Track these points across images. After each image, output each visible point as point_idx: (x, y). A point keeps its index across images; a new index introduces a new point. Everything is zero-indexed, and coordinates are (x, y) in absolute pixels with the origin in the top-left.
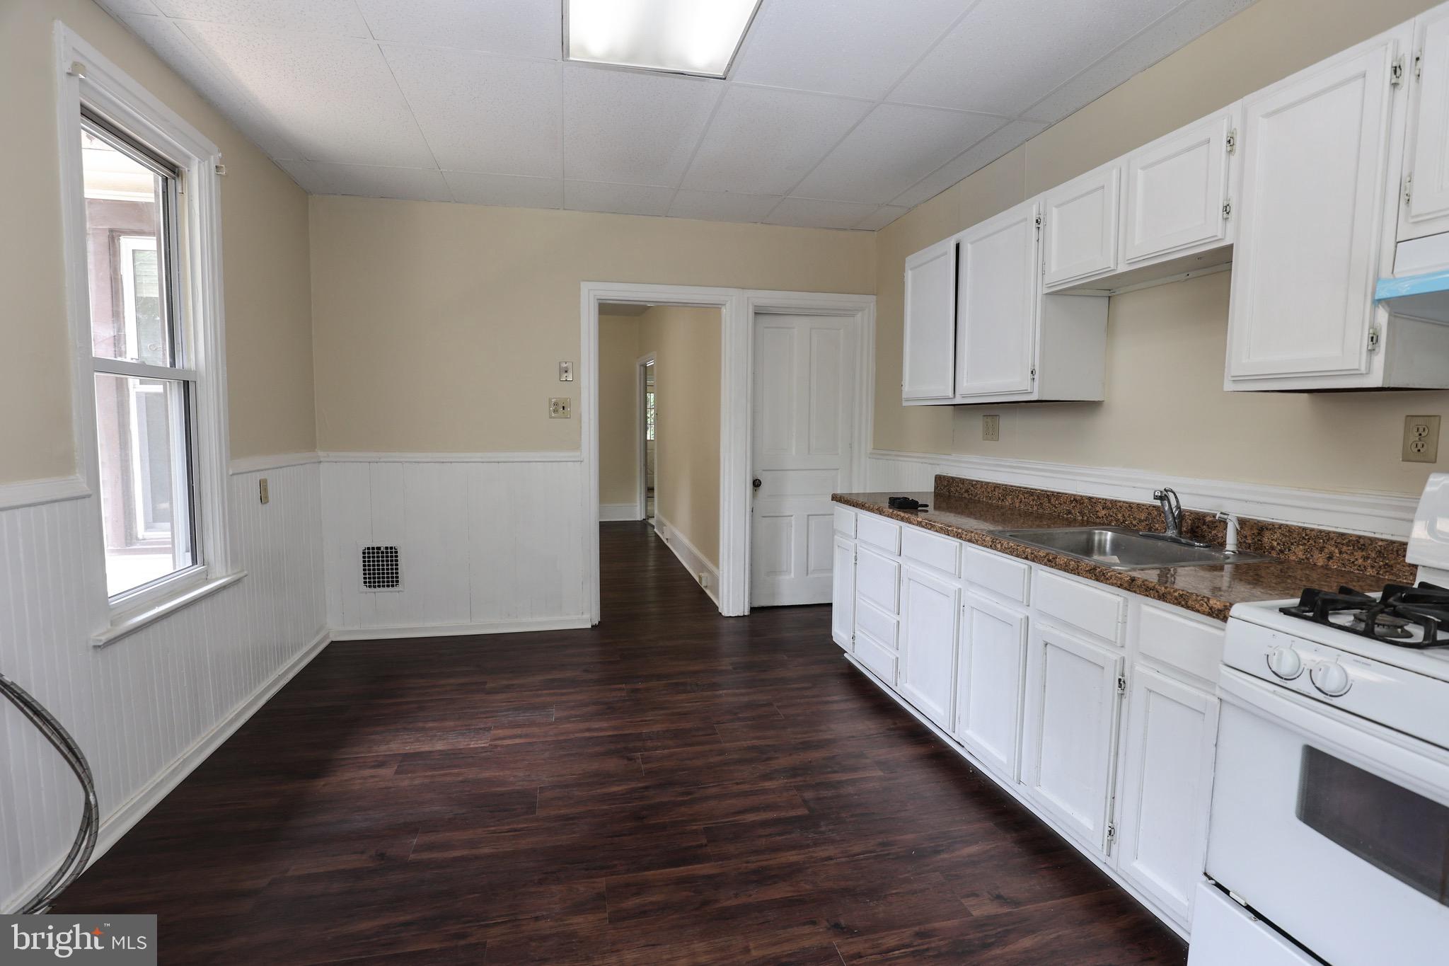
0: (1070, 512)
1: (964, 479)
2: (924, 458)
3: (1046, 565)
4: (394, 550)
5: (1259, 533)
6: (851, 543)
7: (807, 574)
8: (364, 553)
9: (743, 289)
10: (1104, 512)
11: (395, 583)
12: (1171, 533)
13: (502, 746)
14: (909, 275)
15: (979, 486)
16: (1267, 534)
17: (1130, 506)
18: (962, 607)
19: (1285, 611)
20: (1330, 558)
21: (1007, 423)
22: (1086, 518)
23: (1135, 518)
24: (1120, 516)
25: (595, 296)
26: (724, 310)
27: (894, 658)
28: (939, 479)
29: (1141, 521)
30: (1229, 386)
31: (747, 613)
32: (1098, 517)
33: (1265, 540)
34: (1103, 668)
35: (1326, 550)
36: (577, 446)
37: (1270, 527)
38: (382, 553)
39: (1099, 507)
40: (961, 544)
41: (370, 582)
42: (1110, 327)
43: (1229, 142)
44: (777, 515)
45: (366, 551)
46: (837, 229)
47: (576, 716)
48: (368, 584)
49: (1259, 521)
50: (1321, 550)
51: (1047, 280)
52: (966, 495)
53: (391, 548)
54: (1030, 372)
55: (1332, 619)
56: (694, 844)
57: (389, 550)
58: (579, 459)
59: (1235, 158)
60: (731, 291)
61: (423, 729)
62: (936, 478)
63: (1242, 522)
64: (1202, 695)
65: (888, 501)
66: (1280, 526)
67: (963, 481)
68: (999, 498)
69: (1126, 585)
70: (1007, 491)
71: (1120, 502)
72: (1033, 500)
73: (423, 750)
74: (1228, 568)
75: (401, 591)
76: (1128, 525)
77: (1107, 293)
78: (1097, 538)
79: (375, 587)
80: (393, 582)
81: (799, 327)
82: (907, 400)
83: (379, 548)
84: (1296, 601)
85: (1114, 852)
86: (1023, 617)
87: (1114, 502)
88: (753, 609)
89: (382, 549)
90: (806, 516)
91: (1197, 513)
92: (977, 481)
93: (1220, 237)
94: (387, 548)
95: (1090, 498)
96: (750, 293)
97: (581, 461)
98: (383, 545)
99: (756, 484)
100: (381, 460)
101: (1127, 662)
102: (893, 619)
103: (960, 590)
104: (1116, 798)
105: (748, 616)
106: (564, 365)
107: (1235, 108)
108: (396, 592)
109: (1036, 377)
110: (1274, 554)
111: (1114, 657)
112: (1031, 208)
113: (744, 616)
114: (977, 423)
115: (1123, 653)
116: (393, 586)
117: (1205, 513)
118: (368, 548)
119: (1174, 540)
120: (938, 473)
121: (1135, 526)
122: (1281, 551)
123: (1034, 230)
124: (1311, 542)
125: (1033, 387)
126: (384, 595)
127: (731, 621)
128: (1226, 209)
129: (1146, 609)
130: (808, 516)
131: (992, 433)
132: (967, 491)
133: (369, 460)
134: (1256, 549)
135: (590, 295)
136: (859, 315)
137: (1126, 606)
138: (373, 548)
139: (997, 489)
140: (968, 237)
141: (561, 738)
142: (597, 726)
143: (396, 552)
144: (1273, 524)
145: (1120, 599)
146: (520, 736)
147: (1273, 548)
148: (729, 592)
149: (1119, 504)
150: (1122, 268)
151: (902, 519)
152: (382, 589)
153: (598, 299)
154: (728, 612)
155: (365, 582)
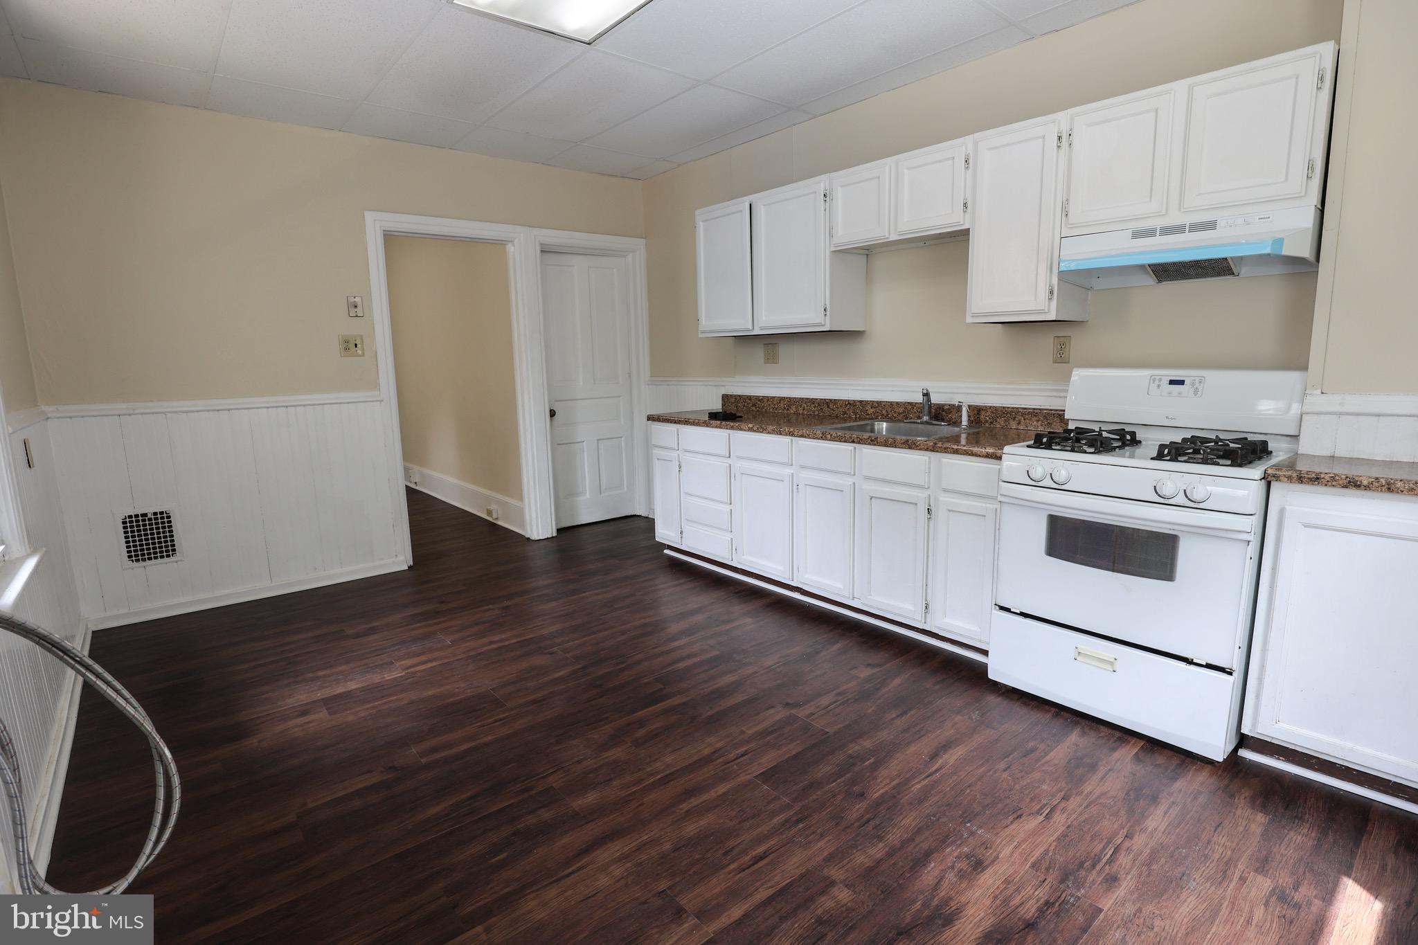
0: (845, 413)
1: (750, 396)
2: (708, 381)
3: (869, 444)
4: (165, 515)
5: (978, 414)
6: (674, 454)
7: (601, 493)
8: (124, 523)
9: (530, 226)
10: (872, 410)
11: (171, 553)
12: (926, 418)
13: (420, 671)
14: (701, 226)
15: (765, 400)
16: (983, 413)
17: (891, 404)
18: (795, 487)
19: (1028, 446)
20: (1019, 423)
21: (784, 349)
22: (858, 416)
23: (895, 412)
24: (884, 412)
25: (381, 227)
26: (510, 249)
27: (730, 539)
28: (726, 398)
29: (899, 414)
30: (969, 320)
31: (555, 534)
32: (868, 414)
33: (982, 417)
34: (916, 504)
35: (1017, 419)
36: (376, 386)
37: (984, 408)
38: (150, 519)
39: (868, 407)
40: (792, 441)
41: (136, 556)
42: (869, 278)
43: (966, 161)
44: (571, 441)
45: (128, 520)
46: (609, 175)
47: (469, 636)
48: (134, 558)
49: (977, 406)
50: (1014, 419)
51: (836, 240)
52: (754, 408)
53: (162, 513)
54: (823, 310)
55: (1053, 447)
56: (655, 690)
57: (159, 516)
58: (379, 399)
59: (970, 172)
60: (519, 228)
61: (317, 678)
62: (723, 397)
63: (969, 406)
64: (984, 505)
65: (708, 415)
66: (990, 407)
67: (750, 398)
68: (785, 408)
69: (930, 448)
70: (791, 401)
71: (884, 402)
72: (815, 407)
73: (338, 692)
74: (964, 436)
75: (181, 561)
76: (890, 418)
77: (867, 252)
78: (876, 428)
79: (144, 560)
80: (167, 551)
81: (578, 265)
82: (704, 332)
83: (145, 515)
84: (1032, 442)
85: (928, 620)
86: (851, 483)
87: (879, 403)
88: (559, 530)
89: (149, 516)
90: (596, 441)
91: (938, 404)
93: (962, 223)
94: (155, 514)
95: (861, 401)
96: (536, 231)
97: (381, 401)
98: (150, 510)
99: (552, 414)
100: (137, 411)
101: (931, 497)
102: (727, 508)
103: (792, 474)
104: (928, 586)
105: (556, 536)
106: (352, 299)
107: (969, 139)
108: (173, 562)
109: (828, 313)
110: (987, 425)
111: (925, 495)
112: (821, 183)
113: (553, 537)
114: (759, 351)
115: (929, 492)
116: (168, 556)
117: (942, 404)
118: (130, 517)
119: (927, 423)
120: (724, 392)
121: (895, 418)
122: (992, 423)
123: (823, 202)
124: (1008, 415)
125: (825, 321)
126: (157, 568)
127: (542, 544)
128: (965, 205)
129: (944, 460)
130: (598, 440)
131: (771, 358)
132: (754, 405)
133: (117, 413)
134: (976, 423)
135: (374, 225)
136: (630, 257)
137: (930, 462)
138: (137, 516)
139: (782, 402)
140: (761, 200)
141: (472, 653)
142: (497, 639)
143: (169, 517)
144: (986, 407)
145: (927, 458)
146: (431, 661)
147: (987, 421)
148: (537, 517)
149: (883, 403)
150: (894, 237)
151: (732, 428)
152: (153, 561)
153: (384, 231)
154: (538, 536)
155: (130, 557)
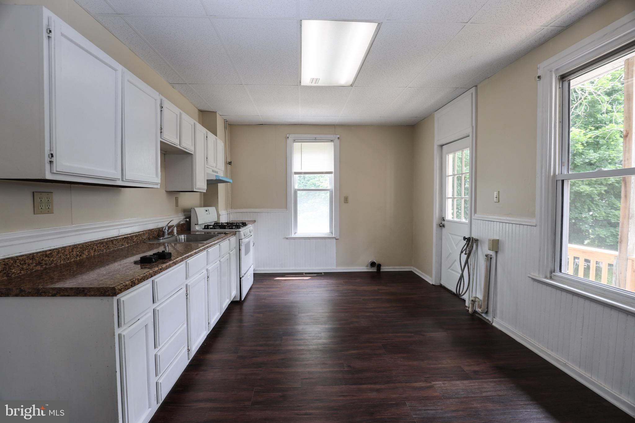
92: (50, 250)
